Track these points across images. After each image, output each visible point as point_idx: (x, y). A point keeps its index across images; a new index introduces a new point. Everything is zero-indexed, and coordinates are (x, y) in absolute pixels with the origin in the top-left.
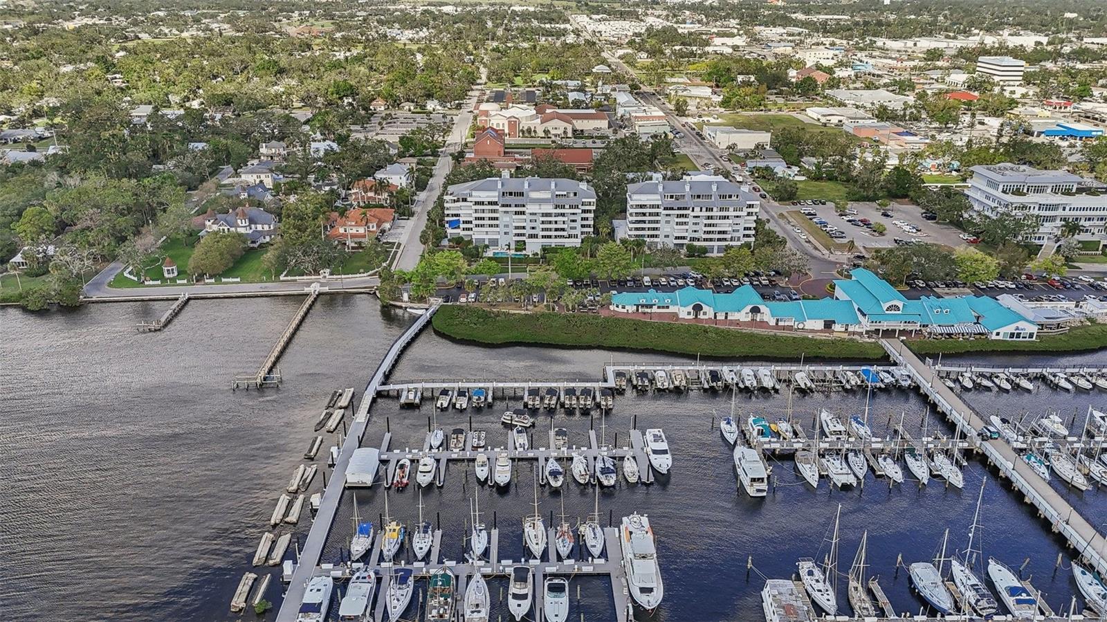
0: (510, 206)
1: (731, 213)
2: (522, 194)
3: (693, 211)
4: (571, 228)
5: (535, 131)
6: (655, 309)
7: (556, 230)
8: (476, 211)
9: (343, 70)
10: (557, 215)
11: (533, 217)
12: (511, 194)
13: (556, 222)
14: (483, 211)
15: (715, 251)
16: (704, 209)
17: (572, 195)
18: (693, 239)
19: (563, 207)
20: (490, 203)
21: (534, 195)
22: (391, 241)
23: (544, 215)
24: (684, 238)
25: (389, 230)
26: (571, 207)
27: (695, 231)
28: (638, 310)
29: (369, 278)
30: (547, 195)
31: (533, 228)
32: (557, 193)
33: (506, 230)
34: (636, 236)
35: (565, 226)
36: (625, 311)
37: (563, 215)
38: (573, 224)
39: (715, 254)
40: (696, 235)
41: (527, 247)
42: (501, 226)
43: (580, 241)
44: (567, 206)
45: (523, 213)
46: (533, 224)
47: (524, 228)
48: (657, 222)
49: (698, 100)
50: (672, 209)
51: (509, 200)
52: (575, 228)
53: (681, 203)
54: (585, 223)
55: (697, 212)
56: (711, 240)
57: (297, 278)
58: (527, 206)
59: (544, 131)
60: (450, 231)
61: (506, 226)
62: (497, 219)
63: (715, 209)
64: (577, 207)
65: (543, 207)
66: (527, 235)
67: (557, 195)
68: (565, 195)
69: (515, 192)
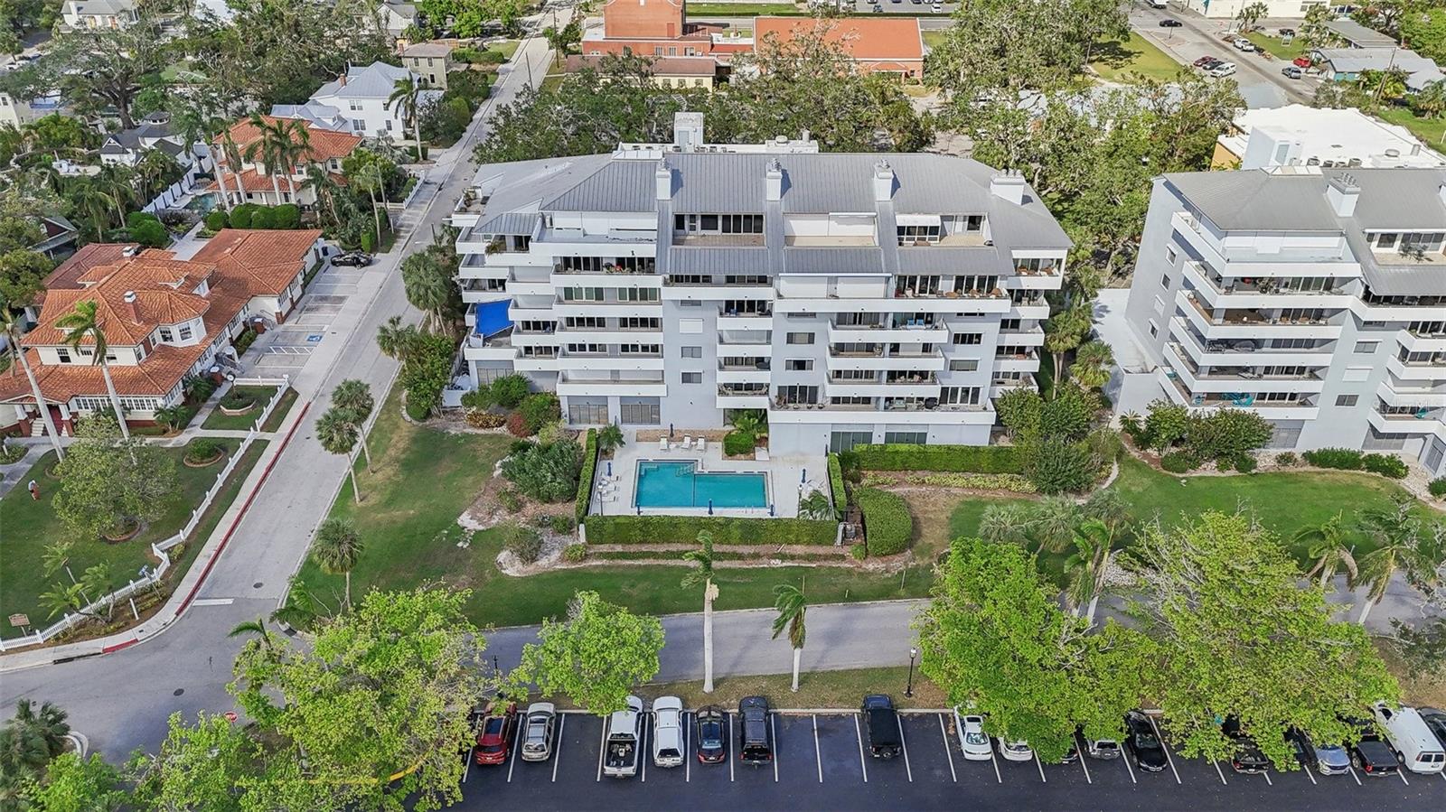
0: (707, 280)
2: (752, 223)
4: (953, 366)
7: (893, 376)
8: (569, 294)
10: (901, 321)
11: (802, 327)
12: (709, 221)
13: (895, 348)
14: (599, 295)
17: (960, 227)
19: (929, 285)
20: (627, 264)
21: (810, 231)
22: (259, 382)
23: (845, 320)
25: (282, 319)
26: (963, 286)
29: (48, 655)
30: (856, 232)
31: (800, 365)
32: (904, 220)
33: (691, 366)
34: (1222, 398)
35: (934, 364)
37: (927, 319)
38: (964, 352)
41: (773, 434)
42: (672, 352)
43: (990, 417)
45: (761, 308)
46: (800, 351)
47: (762, 363)
50: (1406, 300)
51: (706, 247)
52: (971, 366)
54: (1012, 339)
58: (784, 284)
60: (475, 352)
61: (691, 352)
62: (653, 323)
64: (987, 285)
65: (843, 288)
66: (774, 392)
67: (901, 230)
68: (934, 230)
69: (726, 218)
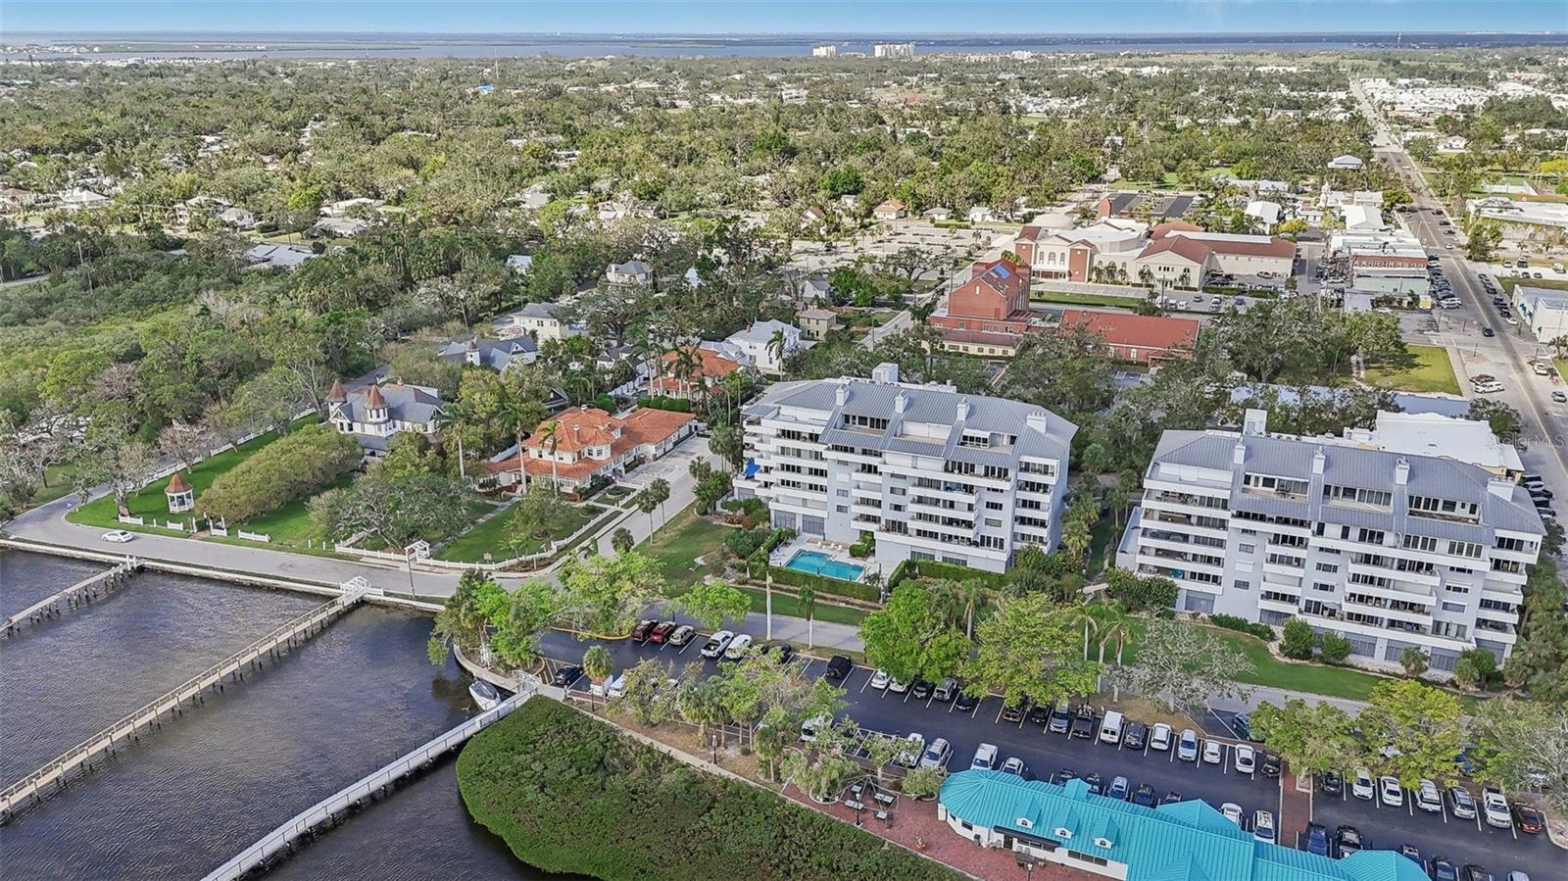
0: (852, 450)
1: (1440, 557)
2: (880, 424)
3: (1320, 531)
4: (988, 522)
5: (1123, 272)
6: (1060, 856)
7: (951, 522)
8: (784, 451)
9: (879, 152)
10: (954, 487)
11: (899, 484)
12: (863, 420)
13: (952, 505)
14: (799, 453)
15: (1380, 650)
16: (1354, 533)
17: (1006, 441)
18: (1315, 608)
19: (970, 469)
20: (810, 437)
21: (917, 431)
22: (630, 485)
23: (922, 482)
24: (1292, 599)
25: (656, 459)
26: (989, 472)
27: (1324, 587)
28: (1008, 844)
30: (939, 434)
31: (898, 508)
32: (967, 432)
33: (842, 502)
34: (1160, 570)
35: (970, 516)
36: (969, 835)
37: (969, 489)
38: (993, 514)
39: (1377, 662)
40: (1325, 598)
41: (877, 548)
42: (833, 492)
43: (1007, 557)
44: (980, 470)
45: (877, 470)
46: (898, 499)
47: (878, 504)
48: (1220, 544)
49: (1531, 229)
50: (1262, 518)
51: (858, 434)
52: (998, 523)
53: (1288, 506)
54: (1028, 513)
55: (1332, 536)
56: (1371, 620)
58: (888, 457)
59: (1141, 273)
61: (844, 493)
62: (823, 474)
63: (1389, 538)
64: (1003, 474)
65: (921, 463)
66: (883, 522)
67: (965, 438)
68: (985, 441)
69: (872, 419)
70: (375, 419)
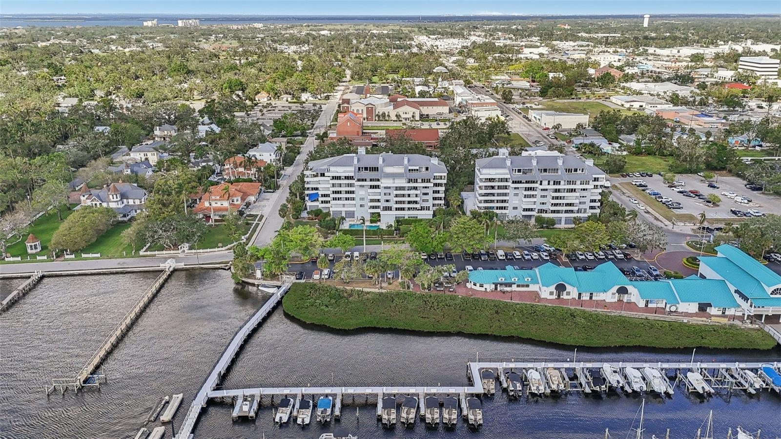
0: (366, 180)
1: (578, 186)
2: (376, 169)
3: (541, 184)
4: (424, 201)
5: (389, 116)
6: (514, 288)
7: (409, 202)
8: (333, 185)
10: (410, 189)
11: (387, 191)
12: (366, 169)
13: (409, 196)
14: (340, 185)
15: (563, 221)
16: (552, 183)
17: (424, 169)
18: (541, 211)
19: (416, 181)
20: (347, 178)
21: (389, 170)
22: (254, 213)
23: (397, 189)
24: (532, 210)
25: (255, 202)
26: (423, 181)
27: (543, 204)
28: (496, 289)
29: (227, 252)
30: (399, 170)
31: (387, 201)
32: (410, 168)
33: (362, 203)
34: (486, 208)
35: (418, 199)
36: (483, 289)
37: (415, 188)
38: (425, 197)
39: (563, 226)
40: (544, 207)
41: (382, 218)
42: (357, 199)
43: (432, 213)
44: (419, 180)
45: (377, 187)
46: (387, 197)
47: (379, 201)
48: (505, 195)
49: (520, 91)
50: (521, 182)
51: (365, 174)
52: (427, 201)
53: (528, 177)
54: (437, 195)
55: (545, 185)
56: (558, 212)
57: (157, 252)
58: (383, 181)
59: (396, 116)
60: (309, 204)
61: (362, 199)
62: (353, 192)
63: (562, 183)
64: (429, 181)
65: (396, 181)
66: (382, 208)
67: (410, 170)
68: (417, 170)
69: (370, 168)
70: (115, 199)
